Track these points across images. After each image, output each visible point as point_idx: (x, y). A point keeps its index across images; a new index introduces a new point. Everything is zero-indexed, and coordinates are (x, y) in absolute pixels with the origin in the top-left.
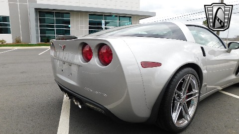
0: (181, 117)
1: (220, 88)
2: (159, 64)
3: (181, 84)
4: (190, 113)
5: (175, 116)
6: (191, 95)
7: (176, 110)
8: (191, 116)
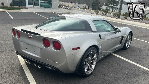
0: (88, 69)
1: (112, 52)
2: (79, 48)
3: (89, 55)
4: (93, 67)
5: (86, 69)
6: (94, 59)
7: (86, 66)
8: (93, 69)
